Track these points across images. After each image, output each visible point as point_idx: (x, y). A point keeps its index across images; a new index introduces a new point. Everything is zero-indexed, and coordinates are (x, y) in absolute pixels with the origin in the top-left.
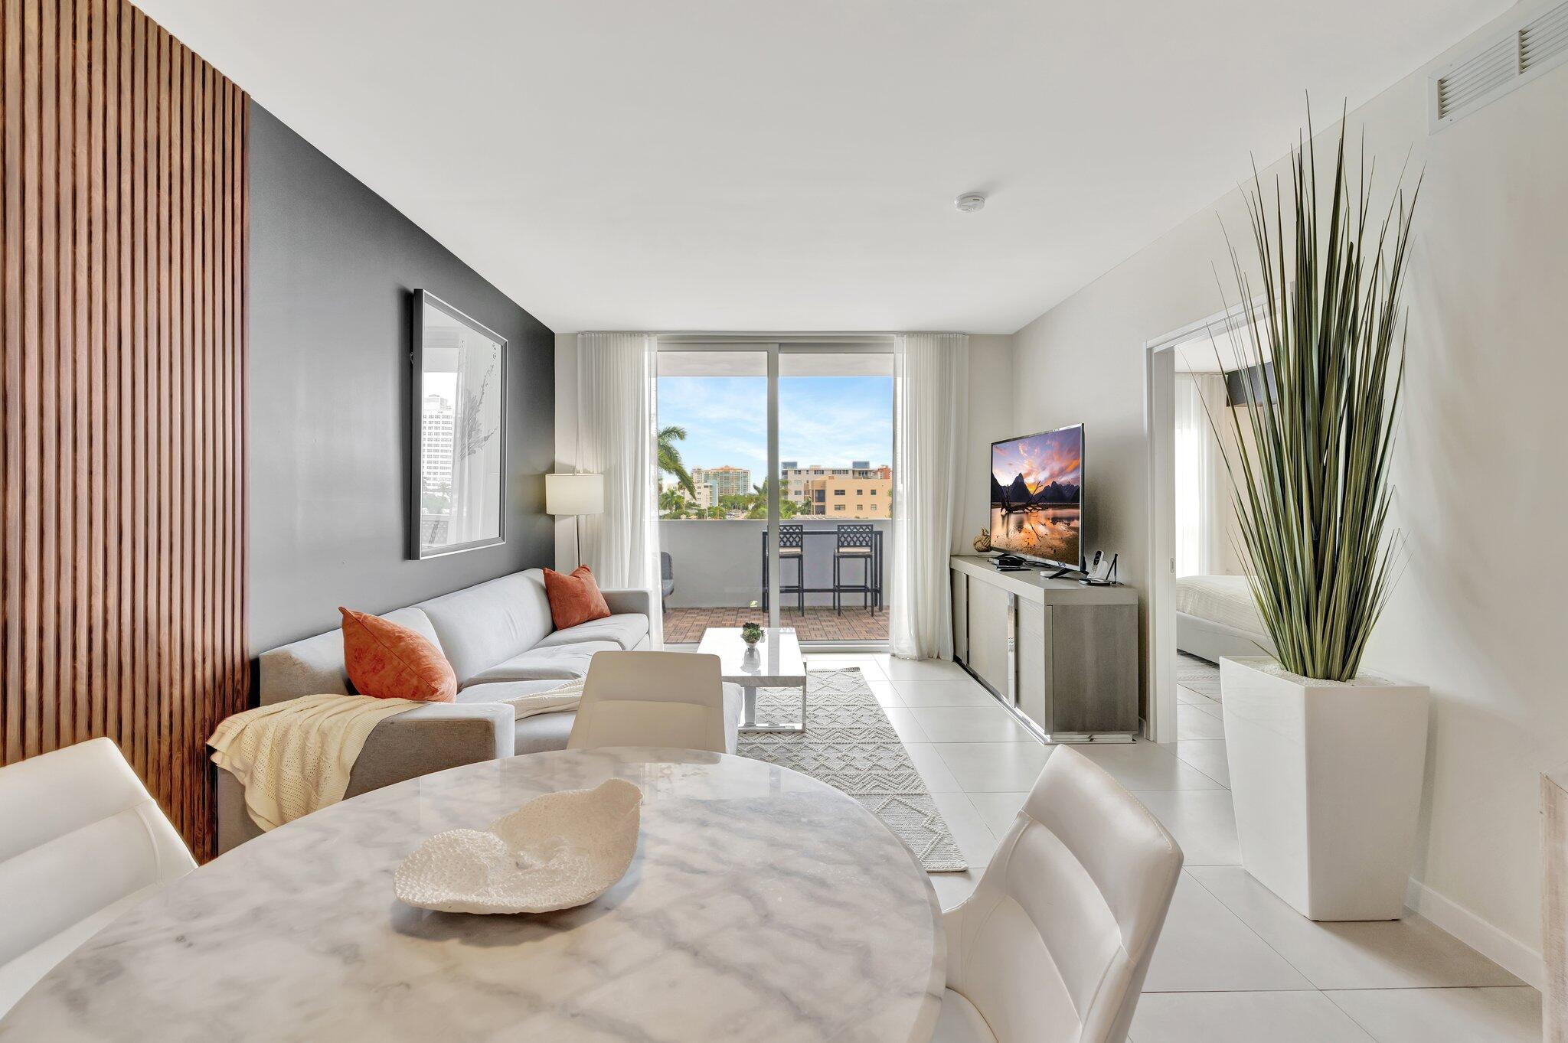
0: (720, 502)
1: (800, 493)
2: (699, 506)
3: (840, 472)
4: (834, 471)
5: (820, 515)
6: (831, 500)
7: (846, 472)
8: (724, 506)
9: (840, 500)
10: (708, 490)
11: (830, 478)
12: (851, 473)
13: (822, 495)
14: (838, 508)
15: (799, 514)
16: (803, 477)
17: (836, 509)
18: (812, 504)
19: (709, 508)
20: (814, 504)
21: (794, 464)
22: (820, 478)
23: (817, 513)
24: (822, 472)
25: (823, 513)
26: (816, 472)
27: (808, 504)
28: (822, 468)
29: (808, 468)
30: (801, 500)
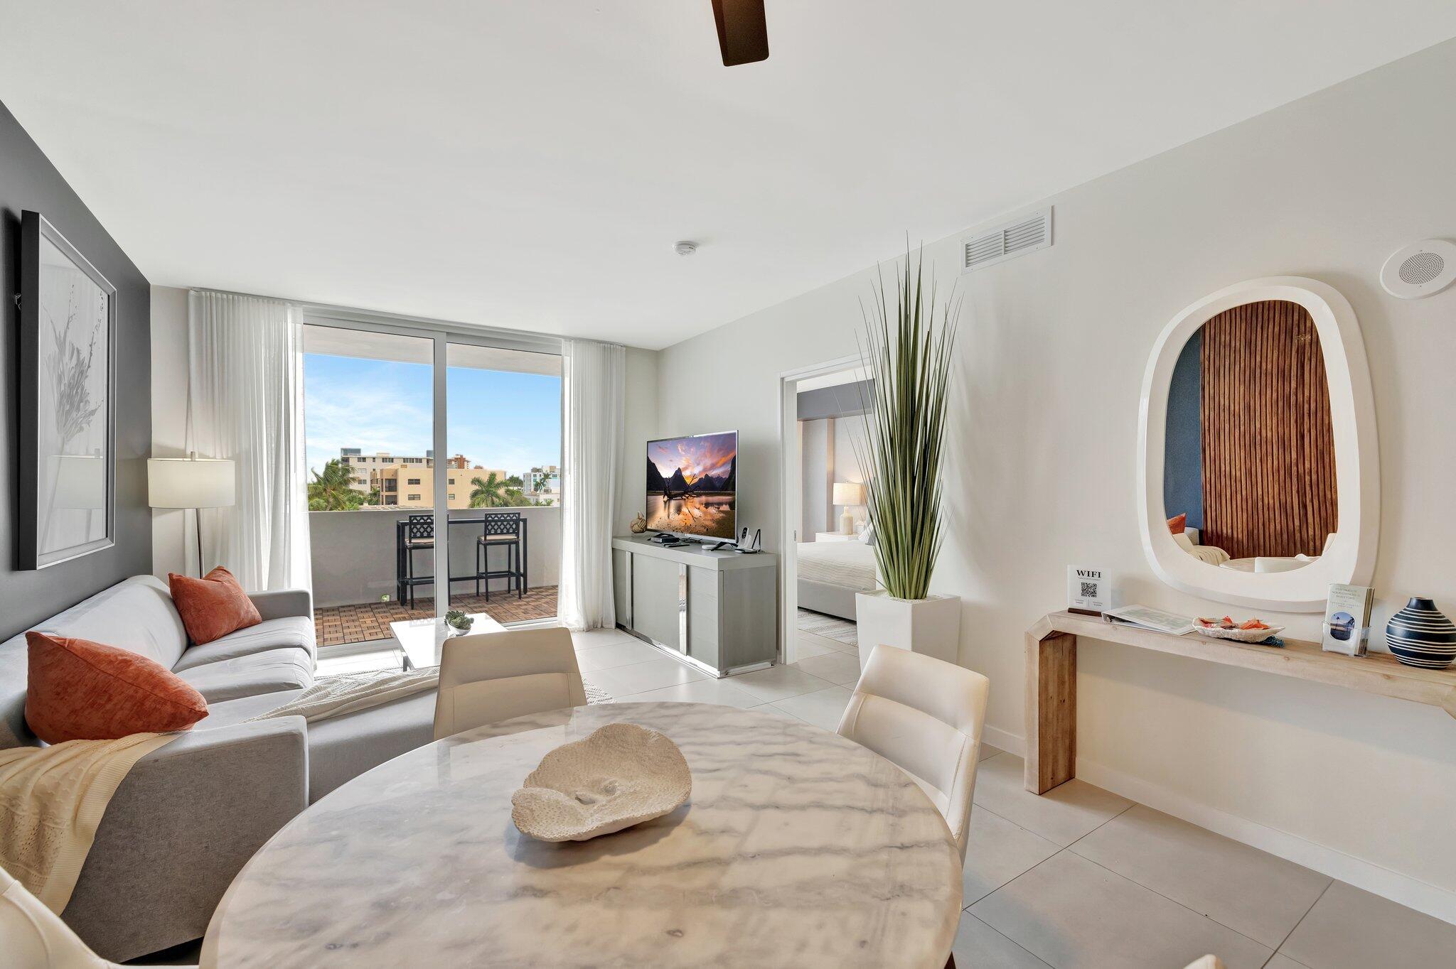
1: (365, 482)
3: (412, 460)
4: (405, 460)
5: (392, 506)
6: (403, 490)
7: (419, 460)
9: (414, 489)
11: (401, 466)
12: (425, 462)
13: (392, 485)
14: (412, 497)
15: (366, 505)
16: (369, 465)
17: (410, 499)
18: (381, 493)
20: (384, 493)
21: (358, 451)
22: (389, 466)
23: (388, 503)
24: (392, 460)
25: (395, 503)
26: (384, 460)
27: (375, 494)
28: (391, 456)
29: (374, 455)
30: (366, 489)
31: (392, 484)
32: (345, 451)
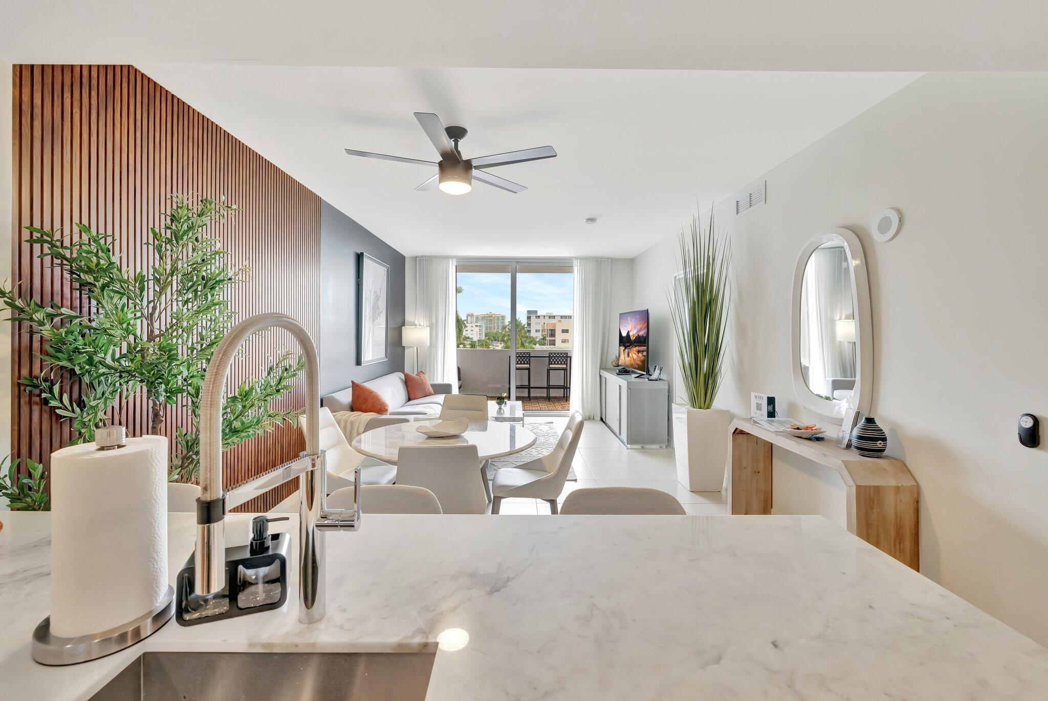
0: (485, 336)
1: (539, 331)
2: (472, 338)
4: (562, 317)
5: (552, 346)
6: (559, 336)
8: (489, 339)
9: (565, 336)
10: (478, 328)
11: (560, 321)
14: (564, 341)
15: (538, 345)
16: (541, 320)
17: (562, 342)
18: (547, 338)
19: (478, 341)
20: (548, 338)
21: (536, 312)
22: (552, 321)
23: (550, 345)
24: (554, 317)
25: (554, 344)
26: (550, 317)
27: (544, 339)
28: (554, 314)
29: (545, 314)
30: (539, 336)
31: (552, 333)
32: (529, 312)
